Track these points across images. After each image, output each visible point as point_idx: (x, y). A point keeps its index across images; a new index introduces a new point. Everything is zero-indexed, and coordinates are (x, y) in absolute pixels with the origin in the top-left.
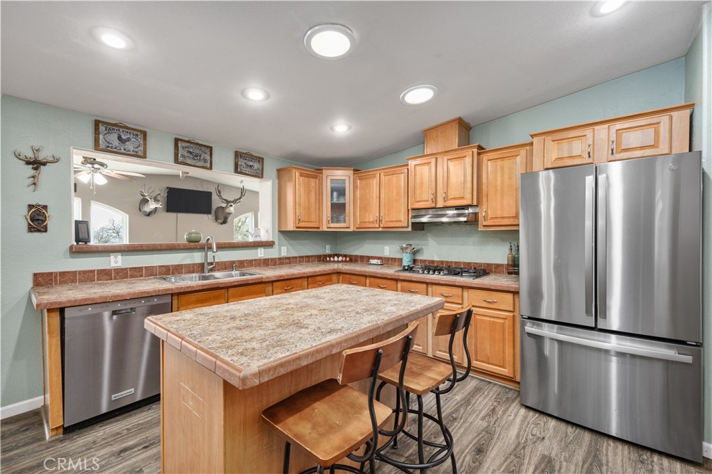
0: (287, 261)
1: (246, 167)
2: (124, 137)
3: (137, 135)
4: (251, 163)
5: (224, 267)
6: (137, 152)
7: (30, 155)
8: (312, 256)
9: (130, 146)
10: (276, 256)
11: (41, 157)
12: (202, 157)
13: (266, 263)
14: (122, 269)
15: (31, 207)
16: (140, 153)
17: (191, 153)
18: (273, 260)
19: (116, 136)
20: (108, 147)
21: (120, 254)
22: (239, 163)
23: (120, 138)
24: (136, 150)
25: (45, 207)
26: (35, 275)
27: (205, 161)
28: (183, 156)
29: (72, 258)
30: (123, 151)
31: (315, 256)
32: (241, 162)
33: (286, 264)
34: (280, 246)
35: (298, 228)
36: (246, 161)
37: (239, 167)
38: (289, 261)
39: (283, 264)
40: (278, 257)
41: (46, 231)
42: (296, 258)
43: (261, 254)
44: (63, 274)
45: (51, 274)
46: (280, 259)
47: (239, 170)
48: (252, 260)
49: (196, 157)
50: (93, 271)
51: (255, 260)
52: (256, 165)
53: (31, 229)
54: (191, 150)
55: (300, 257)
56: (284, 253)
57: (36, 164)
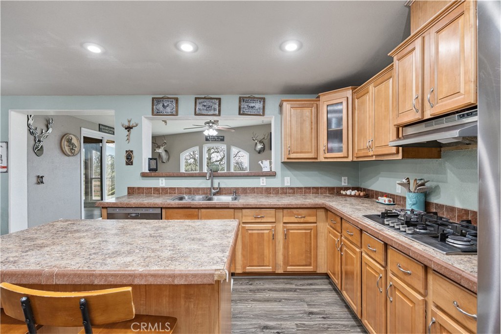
0: (291, 191)
1: (248, 109)
2: (165, 105)
3: (172, 102)
4: (252, 105)
5: (229, 192)
6: (172, 112)
7: (127, 124)
8: (321, 188)
9: (168, 110)
10: (279, 186)
11: (131, 125)
12: (212, 108)
13: (268, 191)
14: (165, 188)
15: (127, 151)
16: (174, 113)
17: (205, 106)
18: (274, 189)
19: (161, 104)
20: (158, 112)
21: (164, 178)
22: (242, 107)
23: (163, 106)
24: (172, 111)
25: (132, 151)
26: (128, 188)
27: (215, 110)
28: (199, 109)
29: (143, 180)
30: (165, 113)
31: (326, 188)
32: (244, 105)
33: (289, 193)
34: (283, 177)
35: (288, 158)
36: (247, 104)
37: (242, 109)
38: (293, 191)
39: (286, 193)
40: (281, 187)
41: (132, 164)
42: (301, 188)
43: (263, 183)
44: (139, 188)
45: (134, 188)
46: (282, 188)
47: (241, 112)
48: (255, 188)
49: (209, 108)
50: (151, 188)
51: (257, 188)
52: (258, 105)
53: (127, 164)
54: (205, 104)
55: (305, 188)
56: (287, 183)
57: (129, 128)
